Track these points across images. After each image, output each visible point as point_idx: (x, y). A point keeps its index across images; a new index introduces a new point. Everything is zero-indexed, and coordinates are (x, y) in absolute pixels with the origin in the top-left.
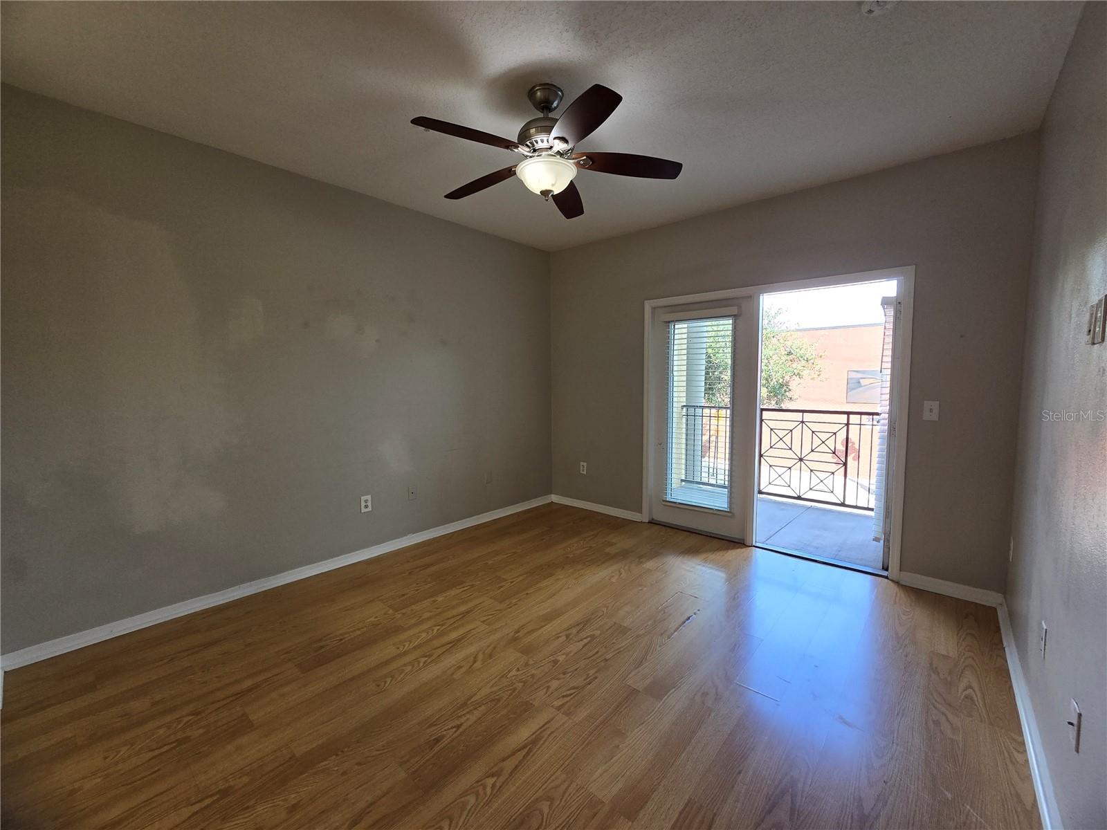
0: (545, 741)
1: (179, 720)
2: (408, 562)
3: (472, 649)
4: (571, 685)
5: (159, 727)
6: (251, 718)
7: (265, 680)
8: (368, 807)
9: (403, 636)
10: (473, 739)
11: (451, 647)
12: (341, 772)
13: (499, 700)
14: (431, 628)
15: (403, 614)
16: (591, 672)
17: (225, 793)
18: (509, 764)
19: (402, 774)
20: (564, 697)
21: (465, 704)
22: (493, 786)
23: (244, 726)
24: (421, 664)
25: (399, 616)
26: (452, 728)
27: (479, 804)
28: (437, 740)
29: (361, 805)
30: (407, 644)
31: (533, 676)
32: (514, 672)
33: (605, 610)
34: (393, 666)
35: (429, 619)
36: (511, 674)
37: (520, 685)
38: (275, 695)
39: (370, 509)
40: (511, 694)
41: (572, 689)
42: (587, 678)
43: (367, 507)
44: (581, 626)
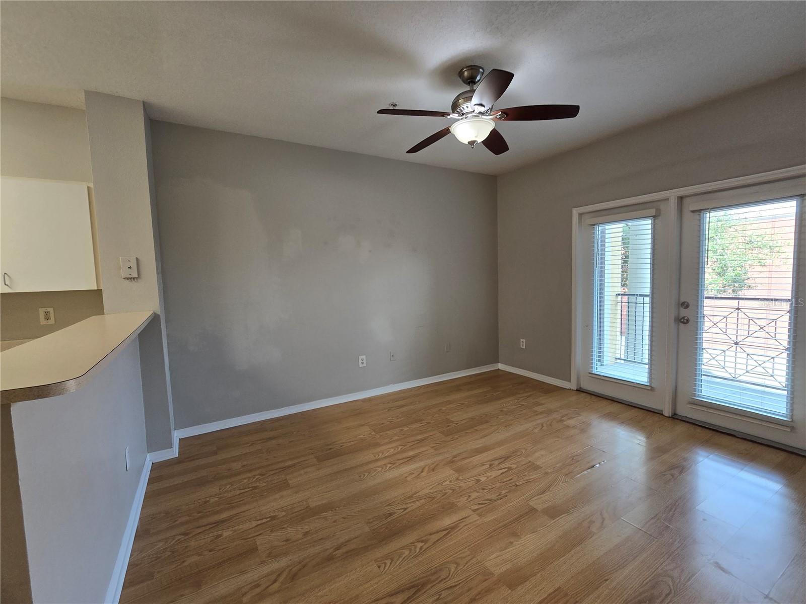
0: (460, 529)
1: (254, 477)
2: (389, 403)
3: (422, 464)
4: (487, 498)
5: (245, 478)
6: (290, 482)
7: (298, 463)
8: (346, 542)
9: (378, 450)
10: (413, 518)
11: (408, 461)
12: (333, 520)
13: (434, 498)
14: (397, 447)
15: (381, 436)
16: (504, 492)
17: (273, 518)
18: (435, 537)
19: (367, 529)
20: (479, 504)
21: (411, 497)
22: (421, 548)
23: (284, 486)
24: (388, 468)
25: (379, 436)
26: (401, 509)
27: (410, 556)
28: (391, 514)
29: (341, 540)
30: (381, 454)
31: (460, 487)
32: (447, 483)
33: (524, 451)
34: (371, 466)
35: (397, 440)
36: (445, 483)
37: (451, 491)
38: (302, 472)
39: (364, 365)
40: (443, 496)
41: (487, 500)
42: (499, 495)
43: (362, 363)
44: (503, 460)
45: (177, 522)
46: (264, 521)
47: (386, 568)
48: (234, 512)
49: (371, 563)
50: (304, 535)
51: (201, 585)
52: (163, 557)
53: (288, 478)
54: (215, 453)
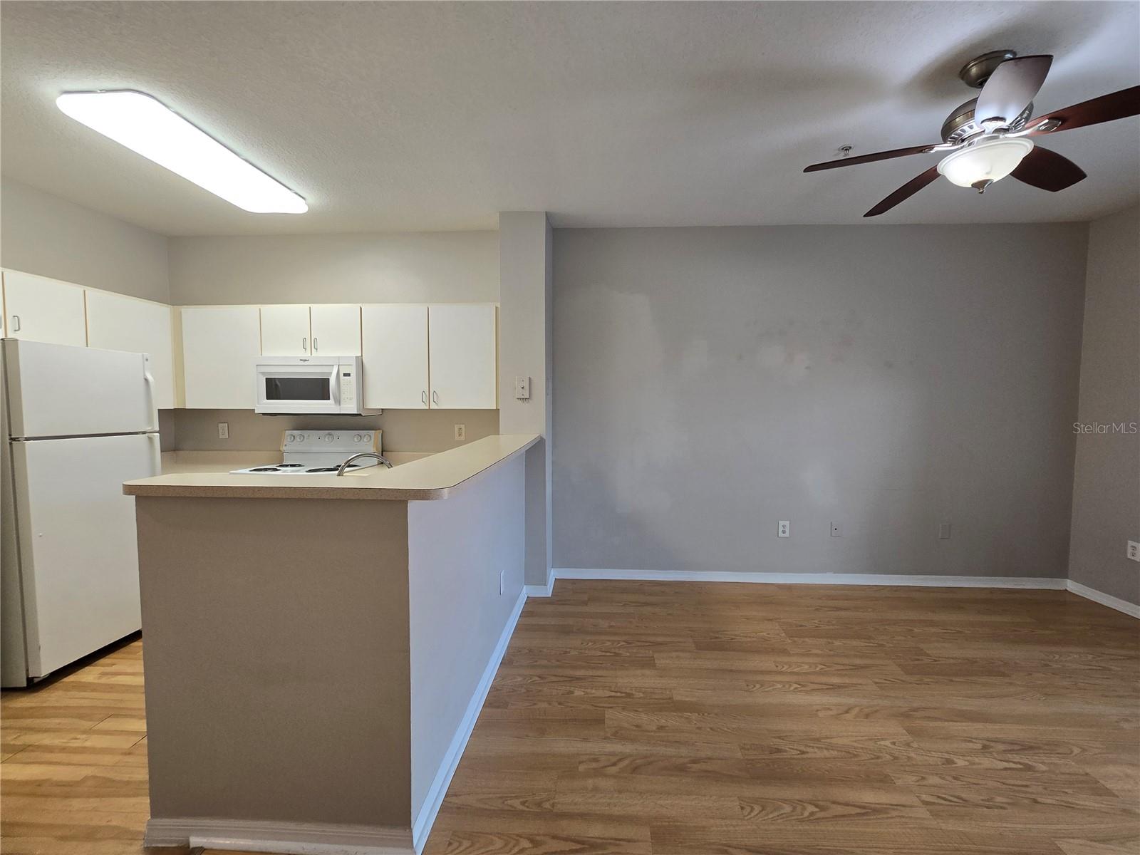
0: (887, 818)
2: (820, 599)
3: (851, 701)
4: (957, 794)
5: (609, 641)
6: (657, 662)
7: (672, 643)
9: (786, 659)
10: (811, 769)
11: (827, 689)
12: (697, 726)
13: (855, 756)
14: (815, 664)
15: (795, 642)
16: (999, 799)
17: (629, 695)
18: (840, 810)
19: (739, 755)
20: (939, 797)
21: (818, 740)
22: (812, 814)
23: (649, 663)
24: (792, 688)
25: (790, 641)
26: (797, 750)
27: (793, 816)
28: (779, 751)
29: (702, 754)
30: (786, 667)
31: (909, 758)
32: (887, 743)
34: (767, 678)
35: (817, 655)
36: (882, 743)
37: (888, 757)
38: (674, 654)
39: (787, 535)
40: (872, 759)
41: (958, 797)
42: (988, 800)
43: (784, 532)
44: (1016, 747)
46: (619, 694)
47: (753, 814)
48: (591, 673)
49: (732, 799)
50: (658, 728)
51: (544, 734)
52: (519, 692)
53: (656, 655)
54: (585, 603)
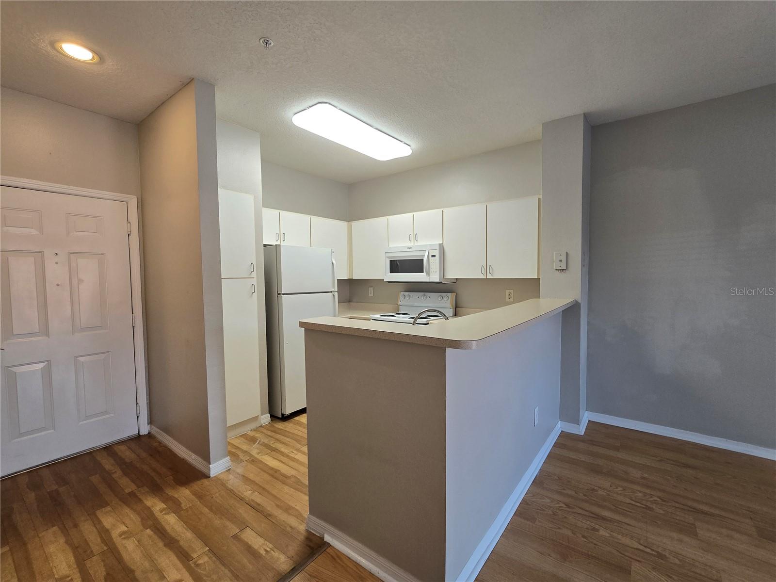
1: (652, 496)
5: (640, 492)
17: (660, 556)
45: (564, 491)
46: (648, 550)
48: (617, 517)
51: (565, 560)
52: (546, 512)
53: (698, 524)
